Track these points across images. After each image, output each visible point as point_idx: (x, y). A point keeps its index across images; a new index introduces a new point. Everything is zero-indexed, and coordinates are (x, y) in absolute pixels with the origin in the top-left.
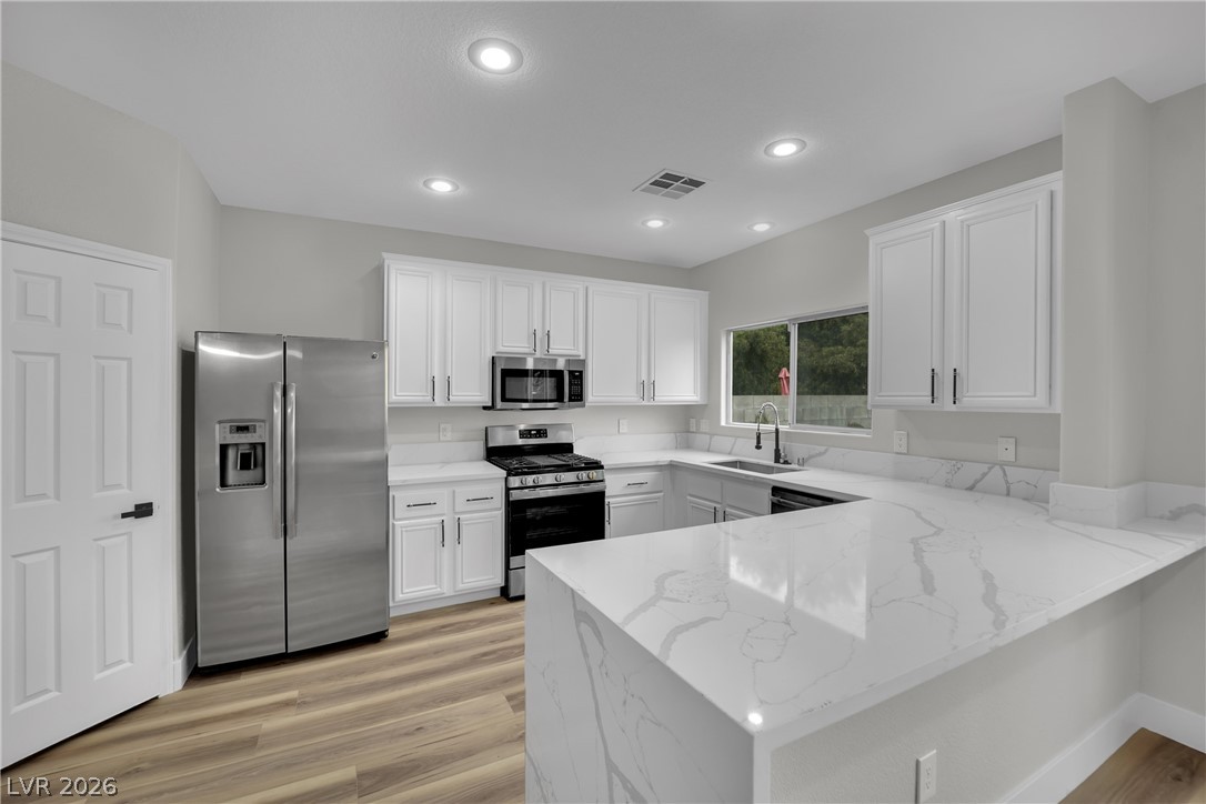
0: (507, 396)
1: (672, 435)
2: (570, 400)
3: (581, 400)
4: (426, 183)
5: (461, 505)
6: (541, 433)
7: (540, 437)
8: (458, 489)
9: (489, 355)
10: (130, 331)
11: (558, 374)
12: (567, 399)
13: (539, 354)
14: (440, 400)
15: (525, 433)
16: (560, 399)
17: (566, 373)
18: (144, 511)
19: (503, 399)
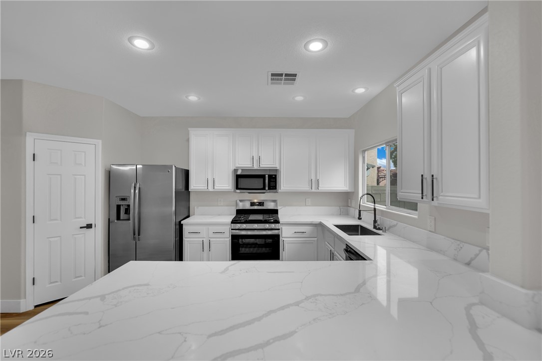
0: (239, 187)
1: (338, 208)
2: (269, 189)
3: (276, 189)
4: (187, 97)
5: (211, 235)
6: (261, 204)
7: (260, 206)
8: (210, 228)
9: (232, 168)
10: (85, 166)
11: (263, 177)
12: (267, 188)
13: (256, 167)
14: (211, 189)
15: (252, 204)
16: (264, 188)
17: (267, 176)
18: (89, 226)
19: (237, 188)
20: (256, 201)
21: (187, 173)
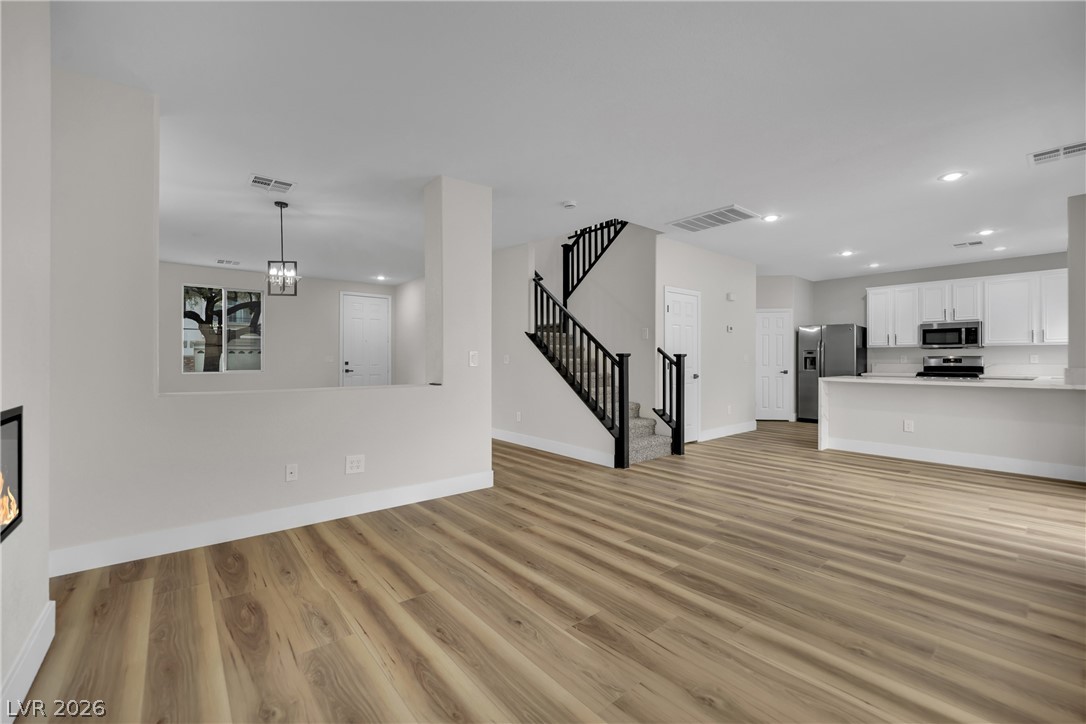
0: (927, 342)
2: (967, 343)
3: (976, 343)
6: (958, 360)
7: (957, 362)
9: (919, 324)
11: (959, 331)
12: (964, 342)
13: (949, 320)
14: (892, 345)
15: (947, 360)
16: (960, 342)
17: (963, 330)
18: (786, 372)
19: (924, 342)
20: (951, 357)
21: (864, 332)
